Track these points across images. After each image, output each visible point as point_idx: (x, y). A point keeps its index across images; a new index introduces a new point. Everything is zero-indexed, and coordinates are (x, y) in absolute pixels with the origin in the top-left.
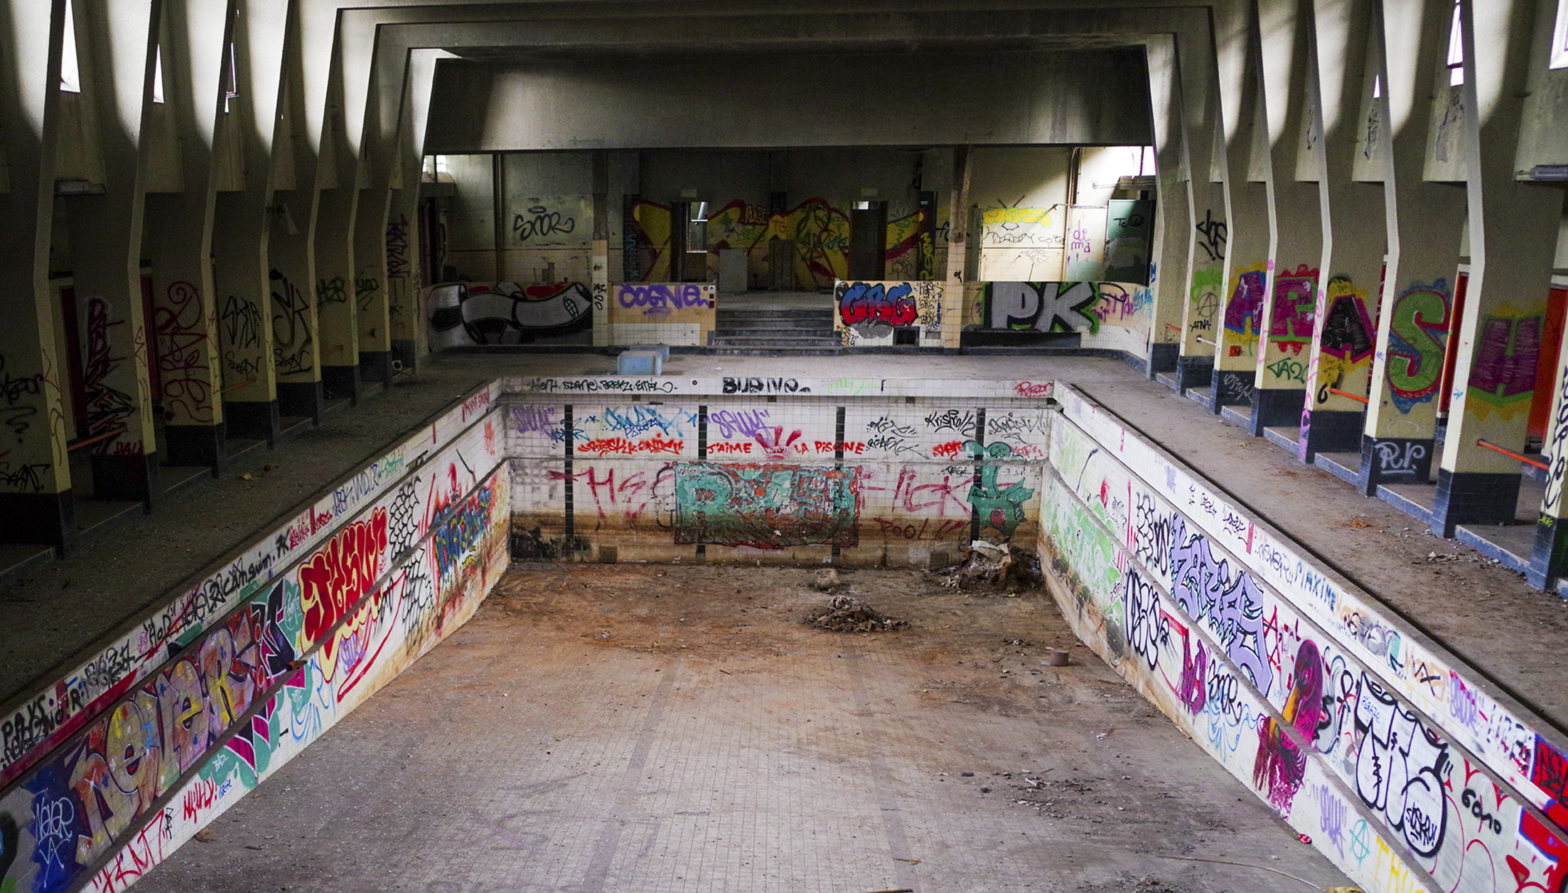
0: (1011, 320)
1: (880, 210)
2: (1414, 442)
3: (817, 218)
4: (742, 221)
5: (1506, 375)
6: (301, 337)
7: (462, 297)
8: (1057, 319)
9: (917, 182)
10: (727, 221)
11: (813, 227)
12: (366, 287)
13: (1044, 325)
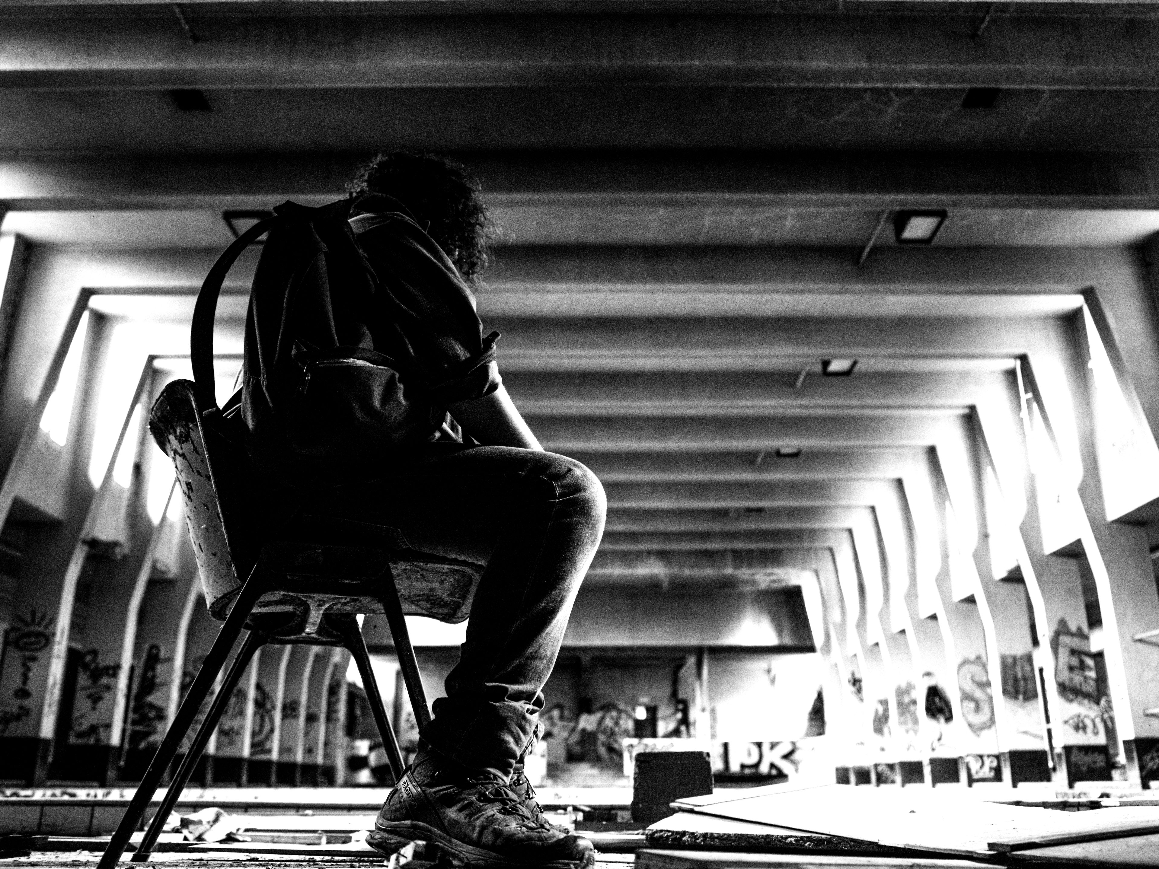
0: (743, 766)
1: (652, 711)
2: (989, 756)
3: (612, 717)
4: (562, 718)
5: (1022, 689)
6: (267, 728)
7: (371, 749)
8: (772, 766)
9: (674, 694)
10: (551, 718)
11: (609, 722)
12: (311, 718)
13: (764, 769)
